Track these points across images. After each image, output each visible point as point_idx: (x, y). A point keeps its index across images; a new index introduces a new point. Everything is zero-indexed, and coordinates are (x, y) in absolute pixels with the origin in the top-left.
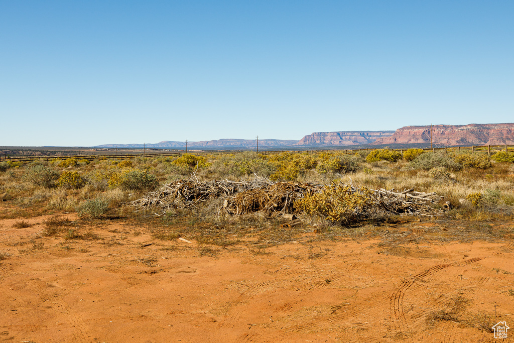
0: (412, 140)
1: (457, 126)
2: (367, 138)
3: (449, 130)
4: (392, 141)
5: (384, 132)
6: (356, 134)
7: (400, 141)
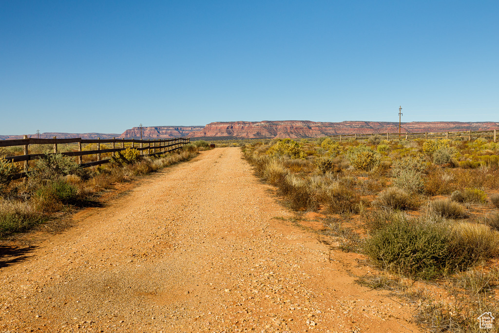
0: (219, 134)
1: (253, 123)
2: (181, 132)
3: (247, 125)
4: (203, 135)
5: (194, 127)
6: (171, 128)
7: (209, 134)
